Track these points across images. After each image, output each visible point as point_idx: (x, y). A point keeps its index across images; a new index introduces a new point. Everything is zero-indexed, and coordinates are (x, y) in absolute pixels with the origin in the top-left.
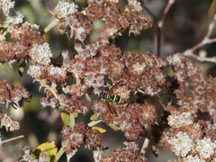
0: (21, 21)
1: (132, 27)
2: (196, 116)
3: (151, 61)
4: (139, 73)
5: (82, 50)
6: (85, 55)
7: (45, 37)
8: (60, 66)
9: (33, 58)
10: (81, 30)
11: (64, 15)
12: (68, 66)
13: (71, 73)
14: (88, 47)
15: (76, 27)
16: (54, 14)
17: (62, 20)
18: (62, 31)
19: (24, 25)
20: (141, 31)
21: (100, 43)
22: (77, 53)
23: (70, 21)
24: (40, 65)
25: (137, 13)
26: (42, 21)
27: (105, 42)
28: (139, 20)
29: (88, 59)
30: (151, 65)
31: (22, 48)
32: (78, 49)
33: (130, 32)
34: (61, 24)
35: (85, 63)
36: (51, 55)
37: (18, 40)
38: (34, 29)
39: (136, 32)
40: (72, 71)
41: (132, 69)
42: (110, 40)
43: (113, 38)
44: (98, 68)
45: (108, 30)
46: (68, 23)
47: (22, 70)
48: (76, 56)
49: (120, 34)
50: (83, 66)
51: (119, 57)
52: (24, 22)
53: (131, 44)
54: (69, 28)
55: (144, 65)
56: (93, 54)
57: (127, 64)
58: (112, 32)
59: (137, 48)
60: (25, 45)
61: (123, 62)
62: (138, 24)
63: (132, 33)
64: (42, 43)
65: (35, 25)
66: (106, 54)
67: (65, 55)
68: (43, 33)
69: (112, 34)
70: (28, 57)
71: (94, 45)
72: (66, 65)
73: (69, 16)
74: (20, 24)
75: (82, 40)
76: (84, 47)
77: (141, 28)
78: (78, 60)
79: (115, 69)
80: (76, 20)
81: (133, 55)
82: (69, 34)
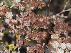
0: (3, 4)
1: (39, 6)
2: (60, 35)
3: (45, 17)
4: (41, 22)
5: (23, 14)
6: (24, 16)
7: (10, 10)
8: (15, 19)
9: (7, 17)
10: (22, 8)
11: (17, 2)
12: (18, 19)
13: (19, 22)
14: (25, 13)
15: (21, 6)
16: (13, 2)
17: (16, 4)
18: (16, 8)
19: (3, 6)
20: (42, 8)
21: (29, 12)
22: (21, 15)
23: (19, 5)
24: (9, 19)
25: (41, 2)
26: (10, 4)
27: (30, 11)
28: (41, 4)
29: (25, 17)
30: (45, 19)
31: (3, 13)
32: (22, 14)
33: (38, 8)
34: (16, 5)
35: (24, 18)
36: (12, 16)
37: (2, 11)
38: (7, 7)
39: (40, 8)
40: (20, 21)
41: (39, 20)
42: (32, 11)
43: (33, 10)
44: (28, 20)
45: (31, 7)
46: (18, 5)
47: (3, 20)
48: (21, 16)
49: (35, 9)
50: (23, 19)
51: (35, 16)
52: (3, 5)
53: (39, 12)
54: (18, 7)
55: (43, 19)
56: (26, 15)
57: (37, 18)
58: (32, 8)
59: (41, 13)
60: (4, 12)
61: (36, 18)
62: (41, 6)
63: (39, 9)
64: (9, 12)
65: (7, 6)
66: (30, 15)
67: (17, 16)
68: (10, 8)
69: (32, 9)
70: (5, 16)
71: (27, 12)
72: (17, 19)
73: (18, 3)
74: (2, 6)
75: (23, 11)
76: (23, 13)
77: (42, 7)
78: (21, 17)
79: (34, 20)
80: (21, 4)
81: (40, 16)
82: (18, 9)
